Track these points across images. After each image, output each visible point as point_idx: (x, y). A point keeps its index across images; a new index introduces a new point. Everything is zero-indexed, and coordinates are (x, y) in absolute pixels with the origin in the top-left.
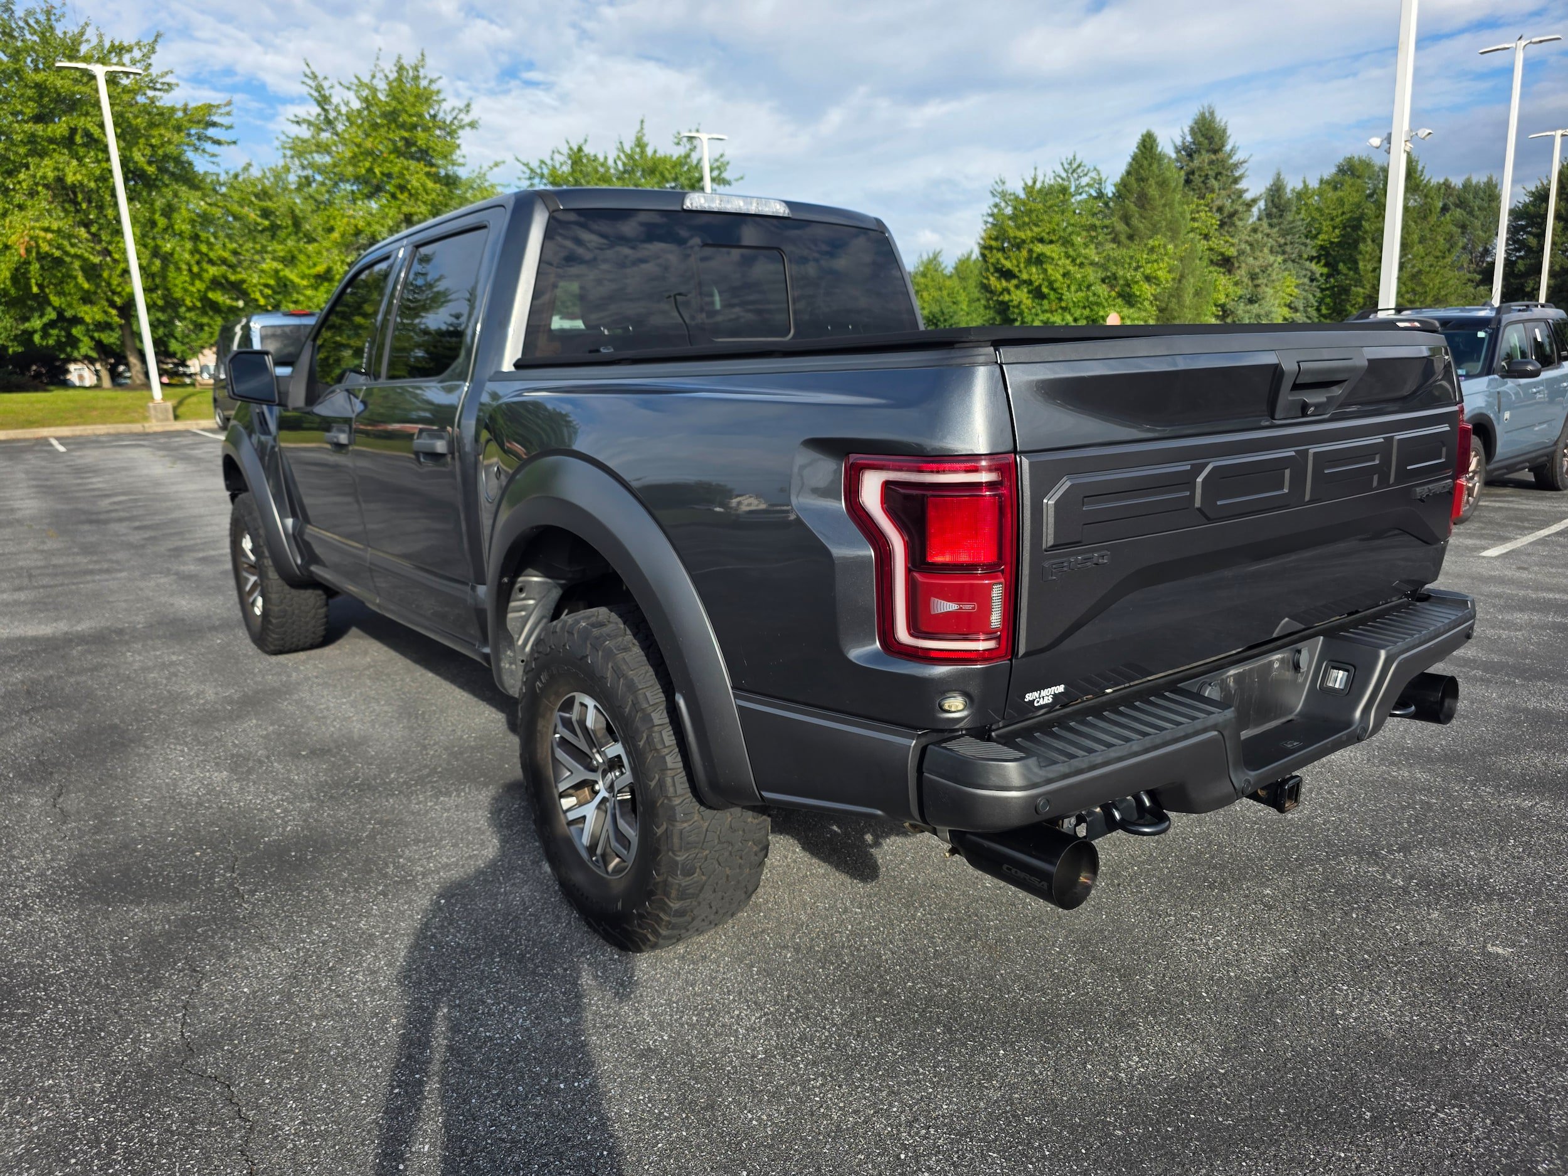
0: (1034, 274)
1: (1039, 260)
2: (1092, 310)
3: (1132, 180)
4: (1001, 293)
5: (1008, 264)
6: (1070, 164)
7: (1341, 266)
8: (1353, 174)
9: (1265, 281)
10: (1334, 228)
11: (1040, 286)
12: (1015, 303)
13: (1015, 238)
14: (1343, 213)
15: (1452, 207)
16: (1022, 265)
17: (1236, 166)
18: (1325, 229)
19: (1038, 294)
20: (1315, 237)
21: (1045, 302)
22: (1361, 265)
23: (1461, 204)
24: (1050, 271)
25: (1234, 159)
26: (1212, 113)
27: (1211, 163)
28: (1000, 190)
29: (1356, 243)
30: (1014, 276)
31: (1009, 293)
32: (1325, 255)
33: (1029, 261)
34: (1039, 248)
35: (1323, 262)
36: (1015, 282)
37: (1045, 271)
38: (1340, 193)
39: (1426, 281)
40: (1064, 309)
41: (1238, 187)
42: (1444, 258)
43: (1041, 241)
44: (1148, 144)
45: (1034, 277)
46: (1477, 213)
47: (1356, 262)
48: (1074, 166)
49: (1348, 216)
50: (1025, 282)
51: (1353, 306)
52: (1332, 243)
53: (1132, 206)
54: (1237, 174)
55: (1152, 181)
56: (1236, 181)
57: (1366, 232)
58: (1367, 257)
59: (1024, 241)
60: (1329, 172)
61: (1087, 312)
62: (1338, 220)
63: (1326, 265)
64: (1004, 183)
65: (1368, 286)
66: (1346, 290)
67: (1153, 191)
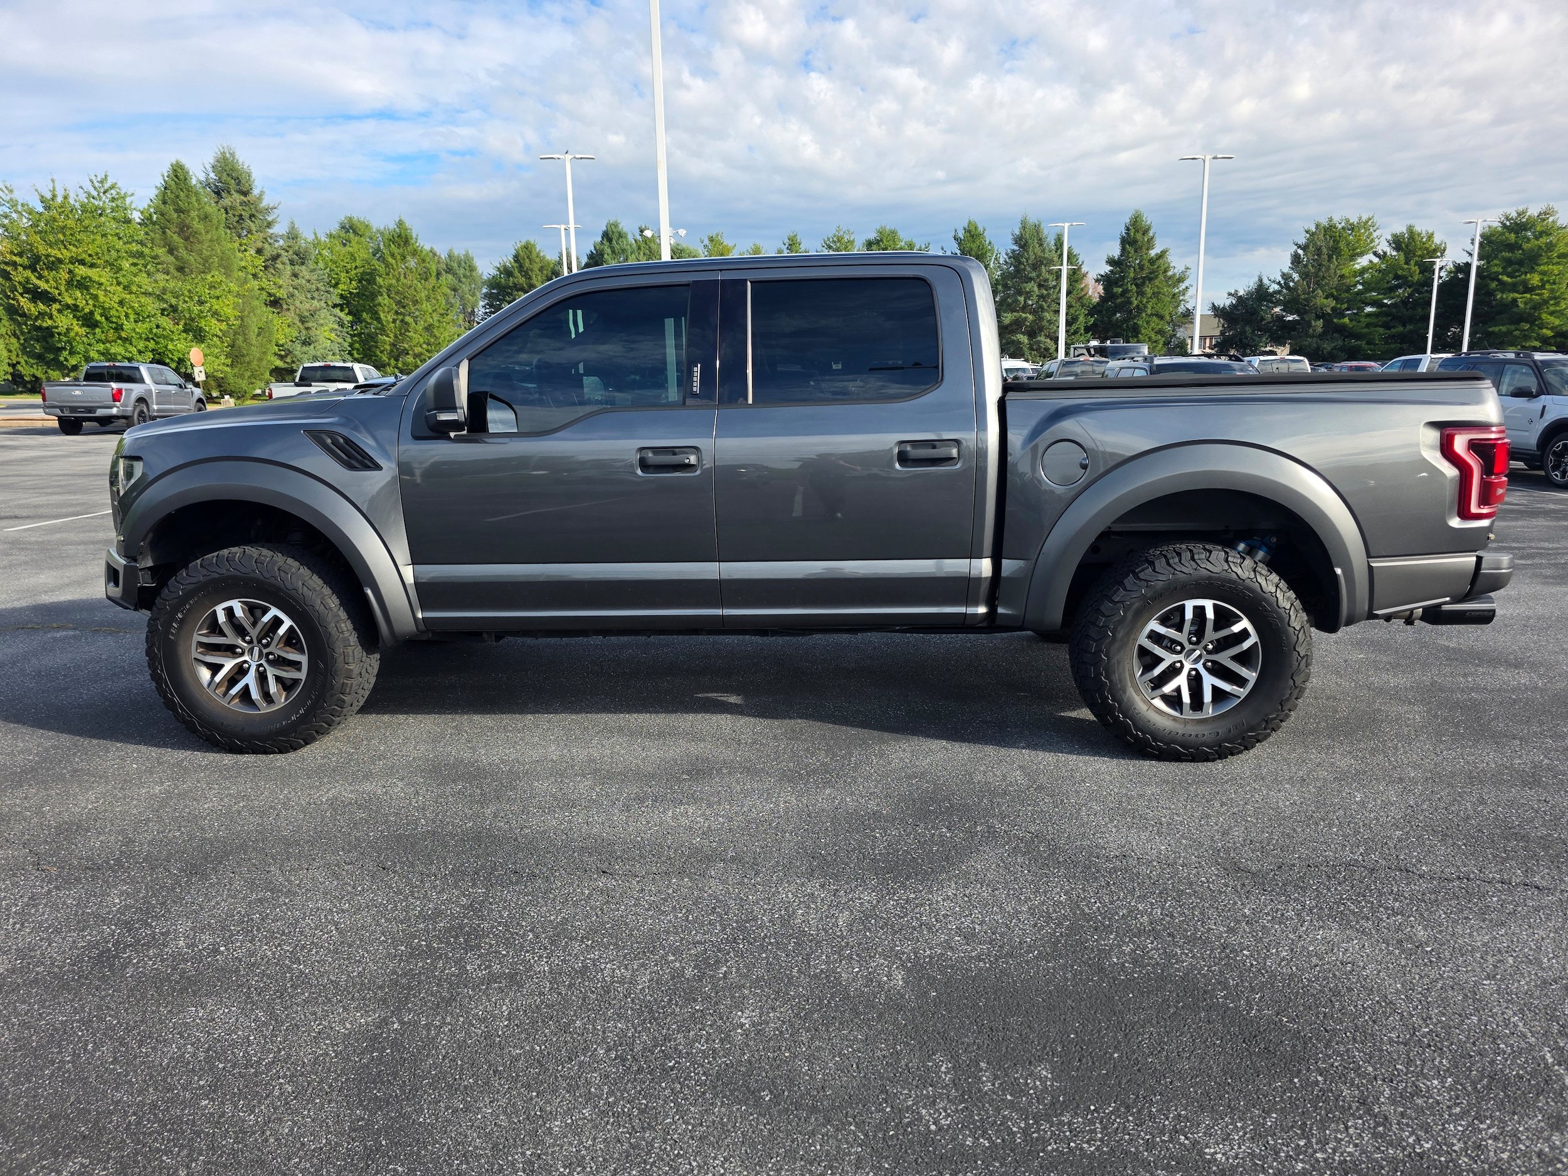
0: (78, 297)
1: (83, 285)
2: (157, 343)
3: (170, 209)
4: (37, 318)
5: (43, 285)
6: (101, 182)
7: (364, 315)
8: (355, 232)
9: (315, 324)
10: (351, 280)
11: (92, 313)
12: (63, 330)
13: (48, 256)
14: (356, 267)
15: (443, 273)
16: (63, 288)
17: (268, 210)
18: (343, 280)
19: (89, 322)
20: (336, 286)
21: (98, 330)
22: (382, 315)
23: (449, 270)
24: (102, 298)
25: (264, 204)
26: (233, 155)
27: (242, 203)
28: (8, 198)
29: (373, 296)
30: (54, 300)
31: (51, 317)
32: (345, 303)
33: (70, 284)
34: (81, 271)
35: (347, 311)
36: (56, 306)
37: (95, 297)
38: (348, 248)
39: (438, 335)
40: (125, 340)
41: (270, 231)
42: (447, 315)
43: (82, 262)
44: (178, 174)
45: (81, 303)
46: (463, 280)
47: (376, 313)
48: (107, 186)
49: (361, 270)
50: (68, 306)
51: (382, 352)
52: (351, 293)
53: (175, 237)
54: (270, 219)
55: (193, 214)
56: (269, 225)
57: (380, 287)
58: (386, 309)
59: (60, 261)
60: (335, 228)
61: (152, 345)
62: (354, 272)
63: (349, 313)
64: (11, 191)
65: (392, 335)
66: (372, 337)
67: (197, 225)
